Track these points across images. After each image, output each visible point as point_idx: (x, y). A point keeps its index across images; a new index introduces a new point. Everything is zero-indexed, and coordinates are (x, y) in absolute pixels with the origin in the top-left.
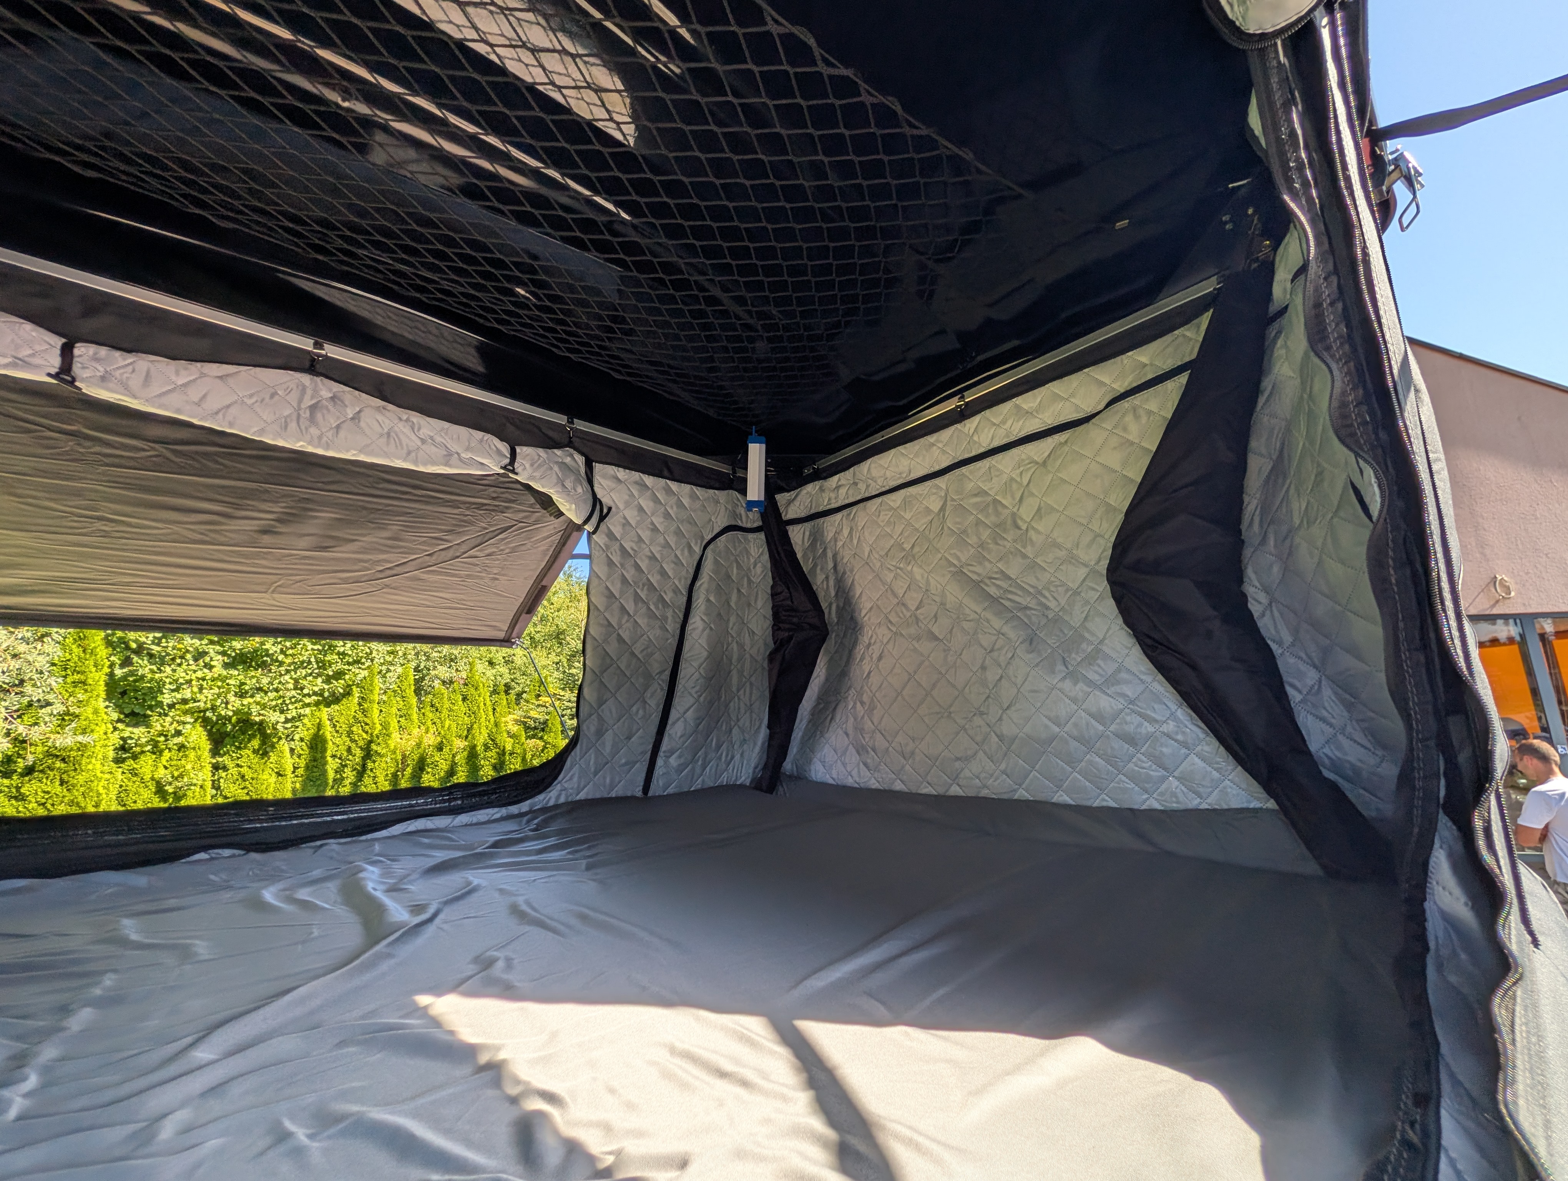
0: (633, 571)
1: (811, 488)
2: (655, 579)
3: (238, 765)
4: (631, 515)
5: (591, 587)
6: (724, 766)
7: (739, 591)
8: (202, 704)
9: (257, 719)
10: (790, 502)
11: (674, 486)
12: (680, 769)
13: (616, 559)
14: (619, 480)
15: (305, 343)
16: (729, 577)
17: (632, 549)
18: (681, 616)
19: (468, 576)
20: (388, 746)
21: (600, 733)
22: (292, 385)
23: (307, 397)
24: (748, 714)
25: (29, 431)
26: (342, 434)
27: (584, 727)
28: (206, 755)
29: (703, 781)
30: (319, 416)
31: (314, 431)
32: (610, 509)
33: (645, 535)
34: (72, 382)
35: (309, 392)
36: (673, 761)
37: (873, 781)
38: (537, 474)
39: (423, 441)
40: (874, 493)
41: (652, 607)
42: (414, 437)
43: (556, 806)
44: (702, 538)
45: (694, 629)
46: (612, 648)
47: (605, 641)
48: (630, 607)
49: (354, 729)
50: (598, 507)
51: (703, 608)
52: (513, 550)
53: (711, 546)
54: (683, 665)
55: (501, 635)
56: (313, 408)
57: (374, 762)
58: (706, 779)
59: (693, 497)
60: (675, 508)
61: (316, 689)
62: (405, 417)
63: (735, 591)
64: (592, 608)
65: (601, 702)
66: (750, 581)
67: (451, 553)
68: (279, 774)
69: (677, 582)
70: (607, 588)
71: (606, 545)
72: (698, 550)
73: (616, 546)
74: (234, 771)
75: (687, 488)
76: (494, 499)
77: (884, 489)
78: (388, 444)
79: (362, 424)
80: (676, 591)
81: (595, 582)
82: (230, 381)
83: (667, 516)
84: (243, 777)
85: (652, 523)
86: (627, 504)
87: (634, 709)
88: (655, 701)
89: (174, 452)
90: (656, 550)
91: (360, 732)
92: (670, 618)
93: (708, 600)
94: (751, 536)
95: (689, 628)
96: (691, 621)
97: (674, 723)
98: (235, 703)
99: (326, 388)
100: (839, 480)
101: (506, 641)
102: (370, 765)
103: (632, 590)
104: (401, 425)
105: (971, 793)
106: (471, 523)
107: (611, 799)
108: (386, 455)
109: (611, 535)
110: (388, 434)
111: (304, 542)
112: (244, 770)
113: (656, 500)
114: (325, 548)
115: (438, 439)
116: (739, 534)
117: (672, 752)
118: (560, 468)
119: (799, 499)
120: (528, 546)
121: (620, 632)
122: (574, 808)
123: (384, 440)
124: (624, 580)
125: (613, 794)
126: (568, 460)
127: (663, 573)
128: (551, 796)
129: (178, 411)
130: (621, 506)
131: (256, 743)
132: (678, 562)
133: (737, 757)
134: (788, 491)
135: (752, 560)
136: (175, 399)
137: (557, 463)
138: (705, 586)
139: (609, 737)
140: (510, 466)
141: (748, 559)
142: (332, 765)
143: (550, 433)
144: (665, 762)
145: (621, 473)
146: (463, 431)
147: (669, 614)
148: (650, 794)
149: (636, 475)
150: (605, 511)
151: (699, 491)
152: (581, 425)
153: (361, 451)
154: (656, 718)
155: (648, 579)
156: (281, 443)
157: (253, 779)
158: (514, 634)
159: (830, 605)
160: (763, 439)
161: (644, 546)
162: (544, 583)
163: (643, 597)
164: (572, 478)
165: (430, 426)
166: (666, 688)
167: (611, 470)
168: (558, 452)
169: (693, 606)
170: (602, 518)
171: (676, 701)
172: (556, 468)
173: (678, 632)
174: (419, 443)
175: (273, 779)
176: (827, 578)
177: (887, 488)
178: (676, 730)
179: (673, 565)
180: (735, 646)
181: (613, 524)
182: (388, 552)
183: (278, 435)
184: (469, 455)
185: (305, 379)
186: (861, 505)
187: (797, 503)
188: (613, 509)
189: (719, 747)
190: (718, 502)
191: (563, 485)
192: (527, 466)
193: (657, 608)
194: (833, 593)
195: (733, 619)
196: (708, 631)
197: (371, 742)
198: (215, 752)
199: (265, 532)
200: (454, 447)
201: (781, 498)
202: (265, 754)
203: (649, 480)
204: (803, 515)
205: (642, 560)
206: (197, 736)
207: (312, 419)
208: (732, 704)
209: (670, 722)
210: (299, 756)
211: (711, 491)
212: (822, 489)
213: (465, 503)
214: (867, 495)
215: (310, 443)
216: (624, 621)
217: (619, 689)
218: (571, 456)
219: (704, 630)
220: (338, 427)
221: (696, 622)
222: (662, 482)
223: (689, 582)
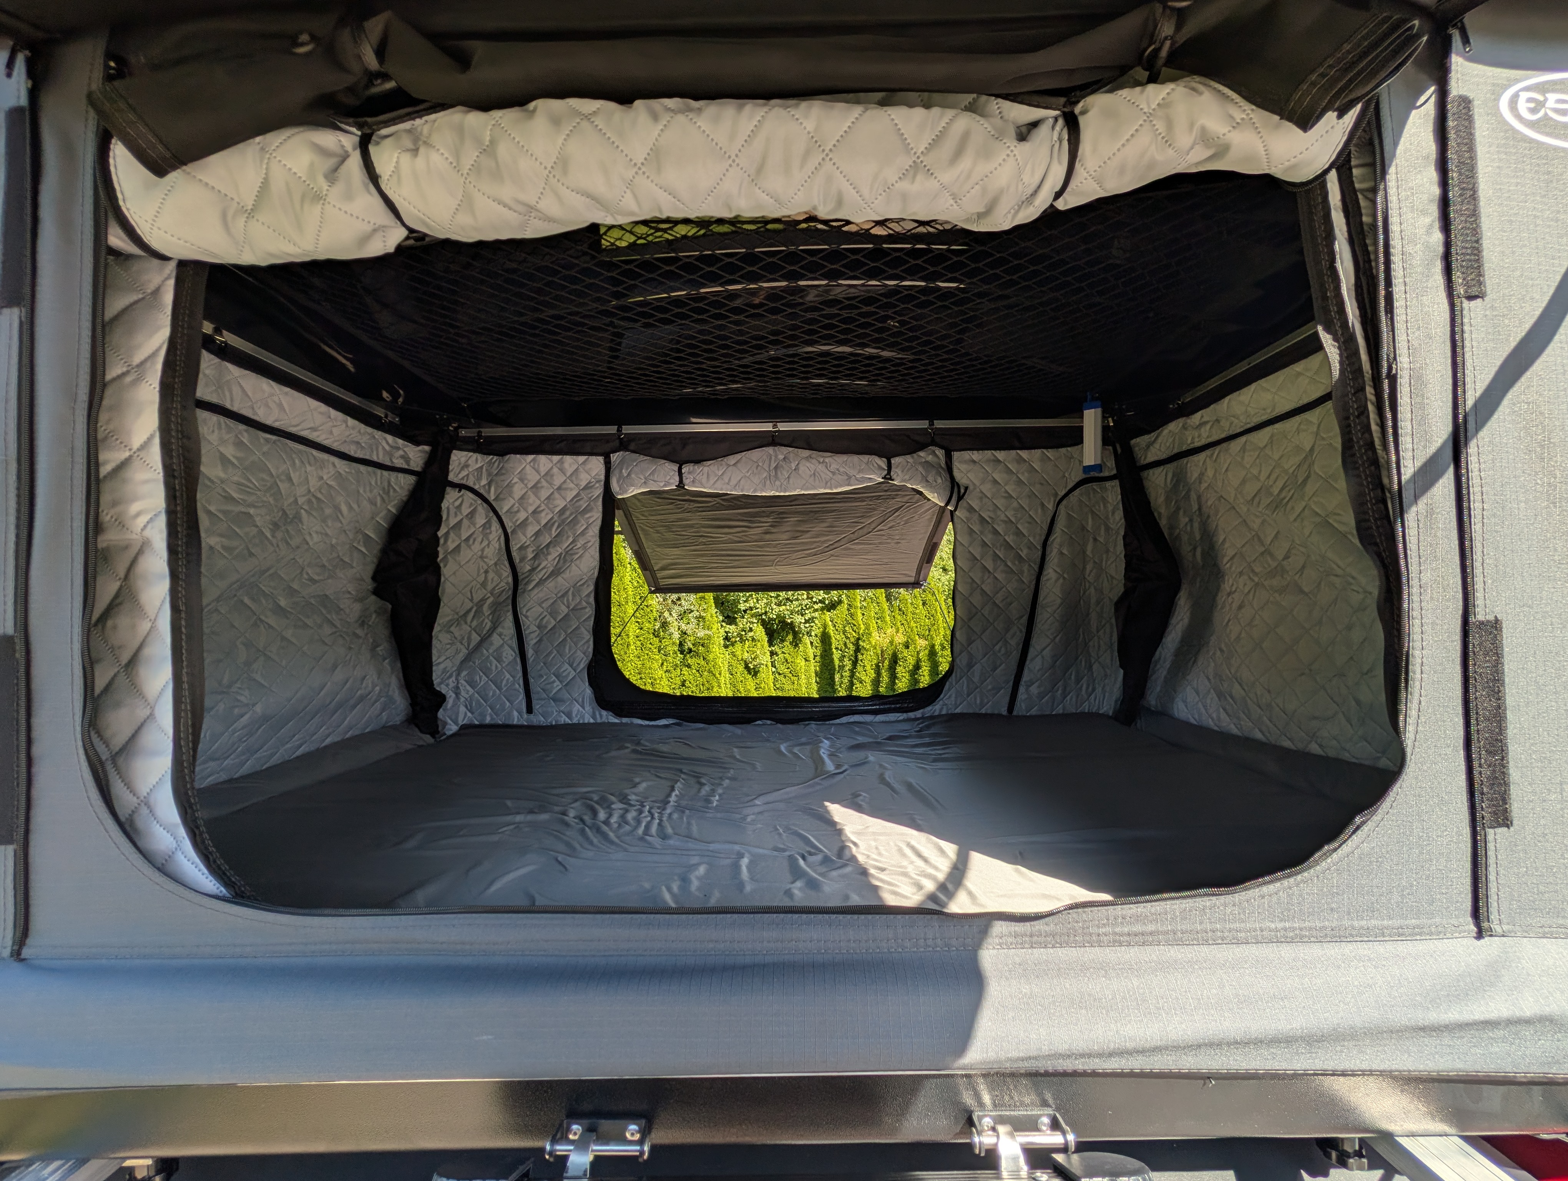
0: (990, 536)
1: (1174, 426)
2: (1010, 539)
3: (783, 653)
4: (987, 488)
5: (957, 553)
6: (1085, 696)
7: (1095, 540)
8: (759, 610)
9: (789, 621)
10: (1150, 445)
11: (1024, 454)
12: (1041, 696)
13: (976, 528)
14: (974, 462)
15: (767, 427)
16: (1083, 528)
17: (990, 517)
18: (1036, 568)
19: (880, 543)
20: (870, 643)
21: (970, 666)
22: (765, 457)
23: (773, 461)
24: (1109, 651)
25: (672, 503)
26: (791, 481)
27: (958, 661)
28: (766, 644)
29: (1064, 708)
30: (779, 473)
31: (778, 483)
32: (966, 488)
33: (1000, 503)
34: (683, 487)
35: (773, 458)
36: (1034, 690)
37: (1232, 726)
38: (907, 477)
39: (834, 473)
40: (1238, 431)
41: (1009, 564)
42: (828, 473)
43: (940, 716)
44: (1056, 494)
45: (1048, 580)
46: (977, 600)
47: (971, 594)
48: (989, 565)
49: (847, 628)
50: (956, 490)
51: (1056, 560)
52: (906, 522)
53: (1064, 502)
54: (1039, 610)
55: (912, 580)
56: (776, 468)
57: (863, 654)
58: (1069, 705)
59: (1045, 459)
60: (1026, 474)
61: (820, 598)
62: (821, 460)
63: (1091, 540)
64: (958, 569)
65: (970, 642)
66: (1108, 529)
67: (865, 530)
68: (806, 660)
69: (1031, 539)
70: (970, 552)
71: (966, 518)
72: (1050, 506)
73: (975, 517)
74: (781, 656)
75: (1037, 453)
76: (886, 491)
77: (1249, 426)
78: (815, 480)
79: (800, 472)
80: (1031, 546)
81: (959, 549)
82: (739, 465)
83: (1020, 482)
85: (1006, 492)
86: (983, 482)
87: (997, 648)
88: (1015, 641)
89: (722, 500)
90: (1010, 514)
92: (1026, 571)
93: (1062, 553)
94: (1108, 484)
95: (1043, 579)
96: (1045, 573)
97: (1032, 660)
98: (777, 609)
99: (782, 452)
100: (1202, 417)
101: (916, 584)
102: (860, 657)
103: (991, 552)
104: (820, 467)
105: (1332, 753)
106: (875, 509)
107: (981, 714)
108: (814, 488)
109: (971, 509)
110: (814, 474)
111: (785, 536)
112: (787, 656)
113: (1009, 471)
114: (795, 538)
115: (842, 470)
116: (1095, 485)
117: (1030, 684)
118: (923, 467)
119: (1159, 440)
120: (916, 517)
121: (983, 587)
122: (952, 718)
123: (812, 478)
124: (984, 544)
125: (983, 711)
126: (930, 458)
127: (1019, 533)
128: (936, 708)
129: (721, 490)
130: (977, 483)
131: (790, 637)
132: (1032, 521)
133: (1099, 690)
134: (1149, 432)
135: (1110, 508)
136: (719, 484)
137: (920, 463)
138: (1058, 540)
139: (977, 668)
140: (888, 477)
141: (1105, 506)
142: (836, 655)
143: (917, 438)
144: (1027, 690)
145: (976, 455)
146: (855, 458)
147: (1026, 568)
148: (1015, 713)
149: (988, 453)
150: (962, 491)
151: (1050, 453)
152: (939, 424)
153: (802, 489)
154: (1016, 655)
155: (1005, 540)
156: (764, 494)
158: (921, 578)
159: (1195, 549)
160: (1099, 403)
161: (999, 513)
162: (934, 541)
163: (1001, 556)
164: (934, 472)
165: (837, 462)
166: (1024, 630)
167: (967, 455)
168: (922, 454)
169: (1047, 559)
170: (960, 498)
171: (1034, 641)
172: (920, 469)
173: (1034, 582)
174: (831, 475)
175: (803, 663)
176: (1191, 520)
177: (1252, 425)
178: (1035, 665)
179: (1027, 525)
180: (1092, 590)
181: (971, 499)
182: (828, 535)
183: (762, 490)
184: (861, 475)
185: (770, 450)
186: (1224, 445)
187: (1157, 446)
188: (971, 487)
189: (1078, 680)
190: (1072, 457)
191: (927, 481)
192: (900, 473)
193: (1014, 564)
194: (1198, 537)
195: (1089, 567)
196: (1061, 580)
197: (858, 639)
198: (771, 643)
199: (766, 533)
200: (851, 472)
201: (1140, 442)
202: (796, 645)
203: (1000, 455)
204: (1164, 456)
205: (998, 525)
206: (759, 632)
207: (776, 475)
208: (1091, 644)
209: (1029, 657)
210: (816, 647)
211: (1063, 450)
212: (1185, 427)
213: (868, 497)
214: (1231, 433)
215: (777, 491)
216: (986, 577)
217: (984, 632)
218: (934, 453)
219: (1058, 579)
220: (789, 477)
221: (1051, 573)
222: (1013, 452)
223: (1043, 537)
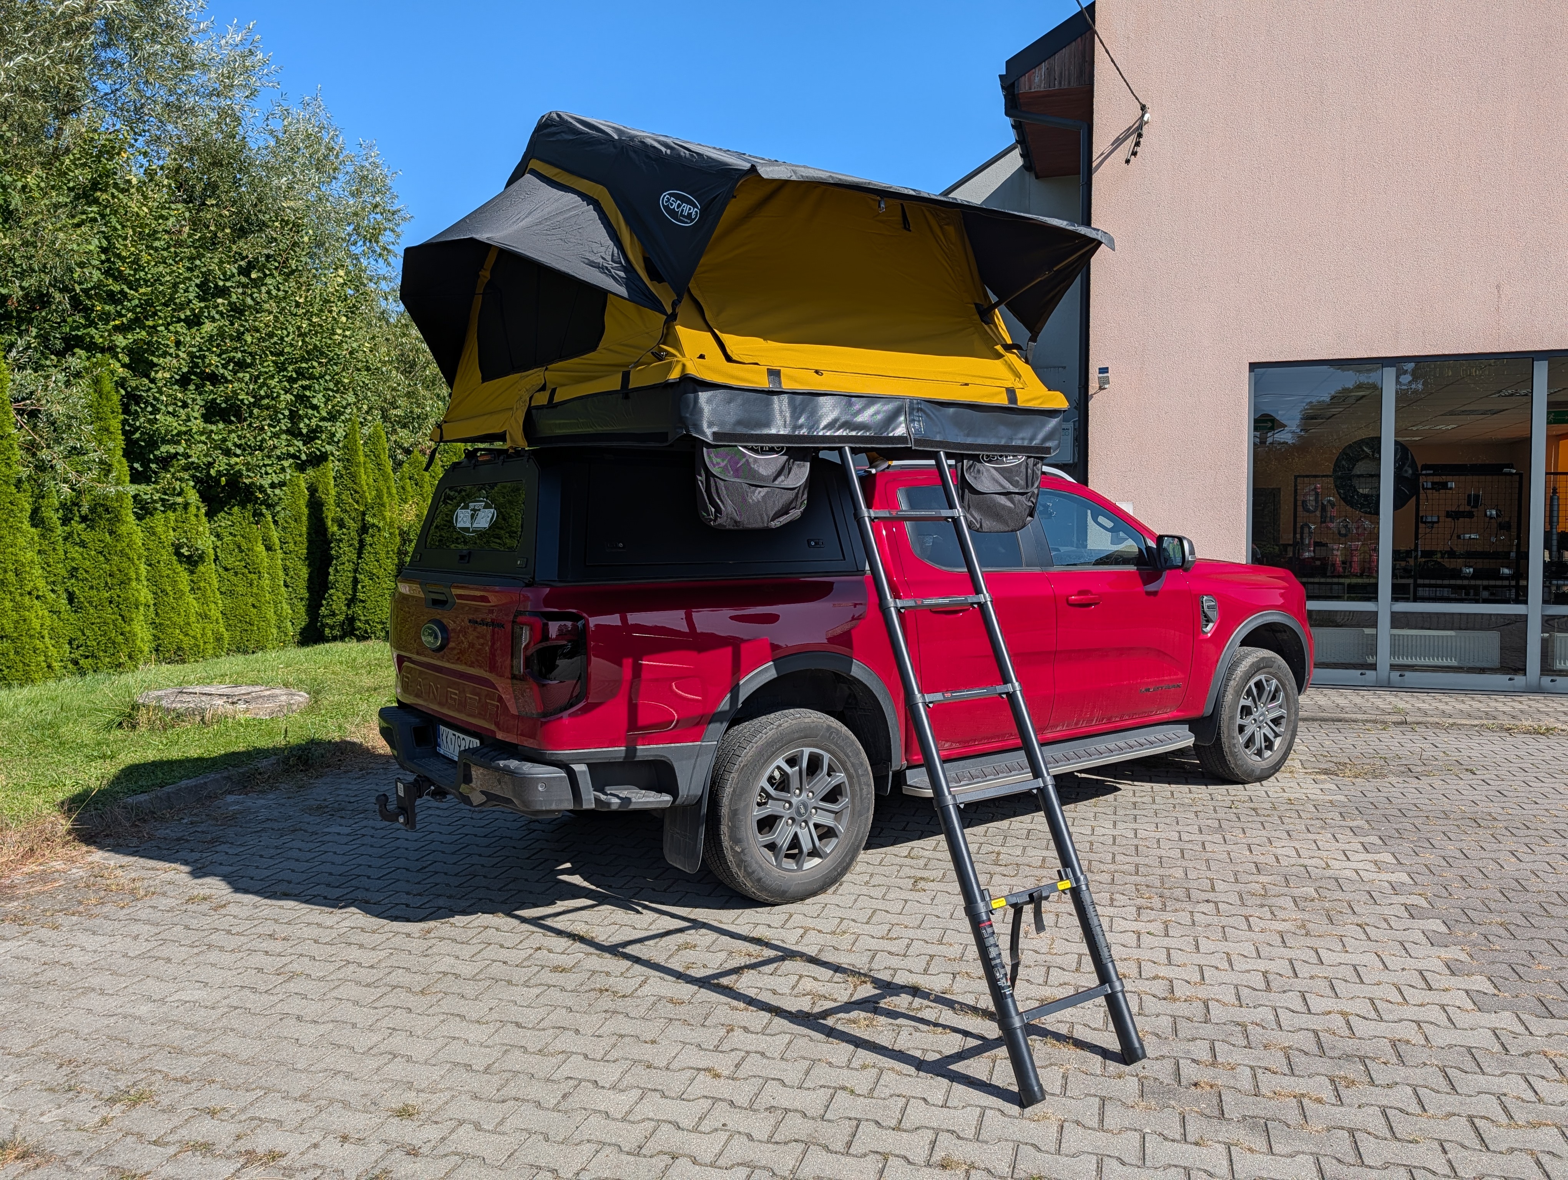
84: (239, 547)
91: (351, 501)
157: (249, 550)
